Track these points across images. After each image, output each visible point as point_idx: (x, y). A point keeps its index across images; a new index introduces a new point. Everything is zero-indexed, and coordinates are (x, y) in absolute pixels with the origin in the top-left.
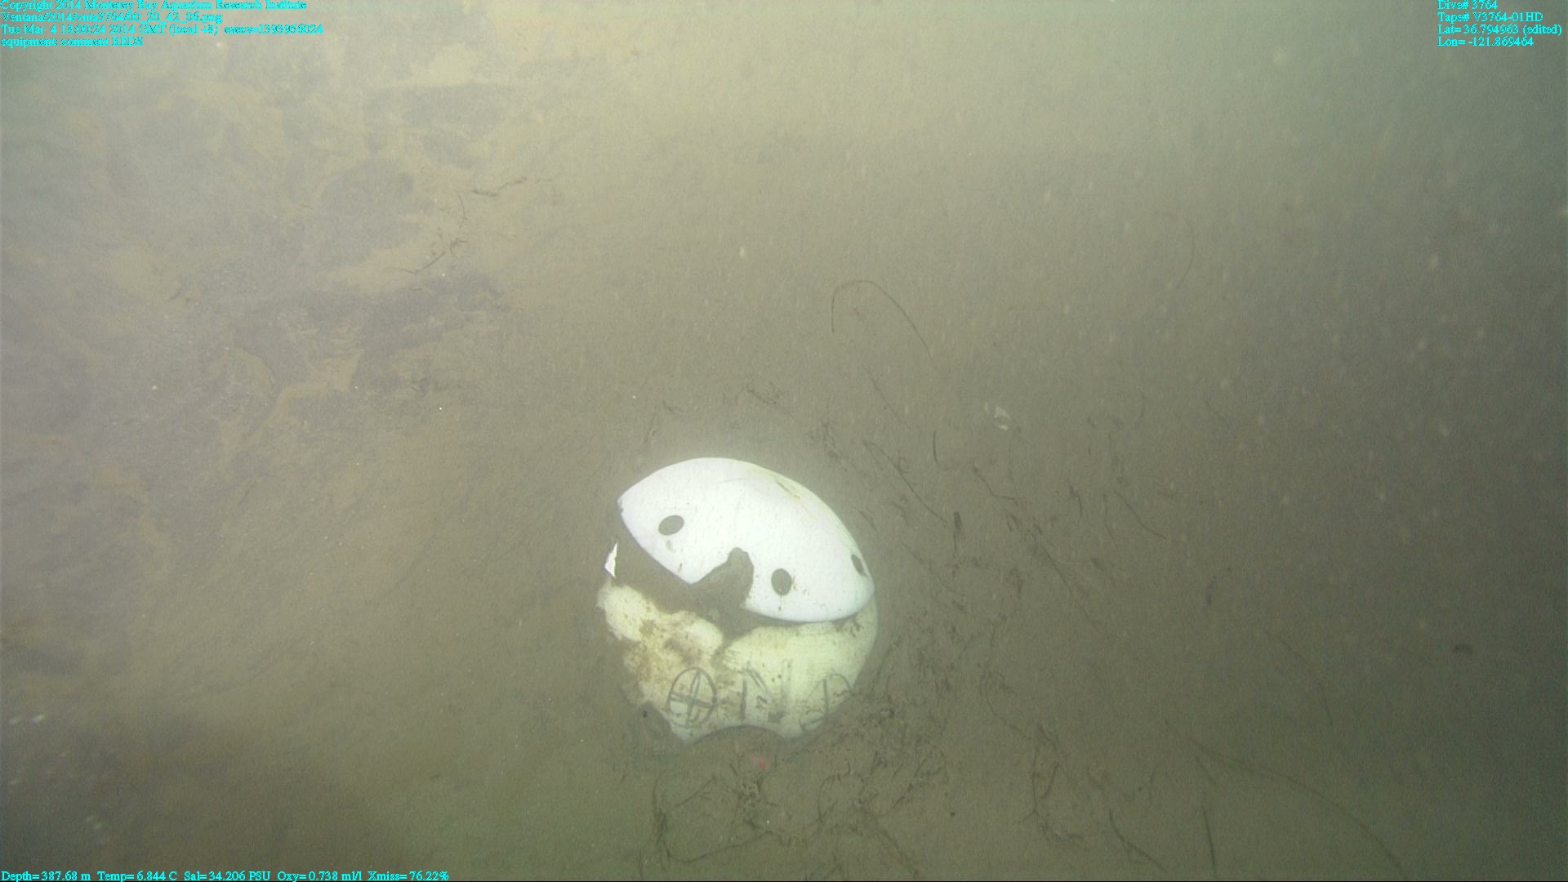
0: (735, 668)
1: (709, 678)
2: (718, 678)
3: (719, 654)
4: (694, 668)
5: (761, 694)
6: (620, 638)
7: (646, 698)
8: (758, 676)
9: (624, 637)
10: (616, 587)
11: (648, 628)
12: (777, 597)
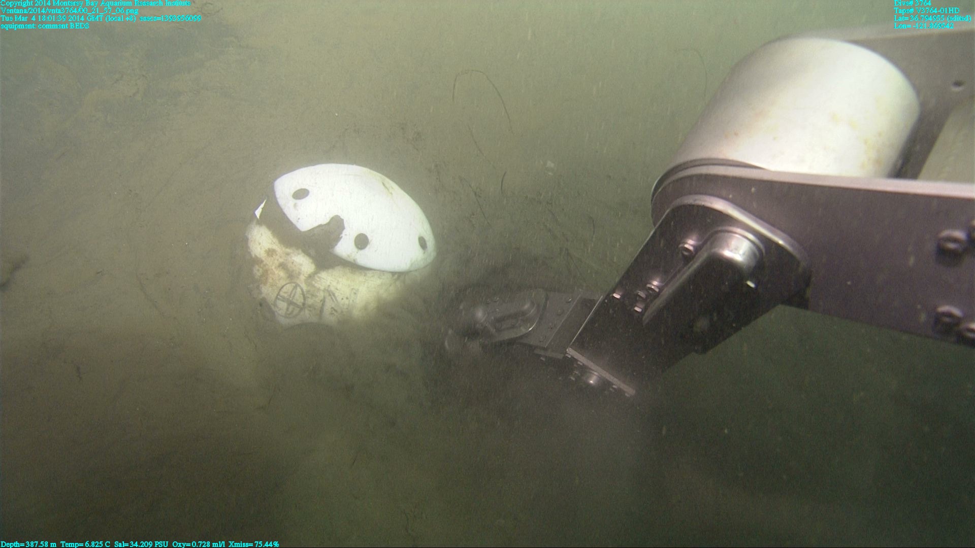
0: (320, 287)
1: (302, 290)
2: (308, 291)
3: (311, 277)
4: (294, 283)
5: (333, 306)
6: (253, 256)
7: (263, 295)
8: (334, 295)
9: (256, 256)
10: (258, 226)
11: (270, 252)
12: (356, 250)
